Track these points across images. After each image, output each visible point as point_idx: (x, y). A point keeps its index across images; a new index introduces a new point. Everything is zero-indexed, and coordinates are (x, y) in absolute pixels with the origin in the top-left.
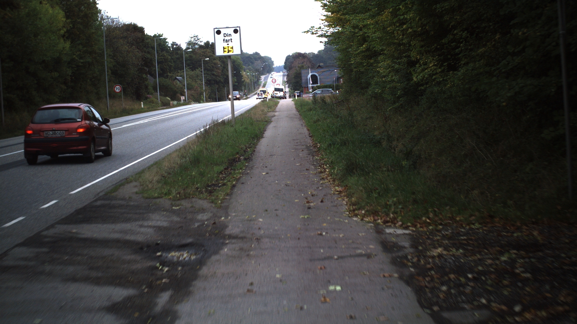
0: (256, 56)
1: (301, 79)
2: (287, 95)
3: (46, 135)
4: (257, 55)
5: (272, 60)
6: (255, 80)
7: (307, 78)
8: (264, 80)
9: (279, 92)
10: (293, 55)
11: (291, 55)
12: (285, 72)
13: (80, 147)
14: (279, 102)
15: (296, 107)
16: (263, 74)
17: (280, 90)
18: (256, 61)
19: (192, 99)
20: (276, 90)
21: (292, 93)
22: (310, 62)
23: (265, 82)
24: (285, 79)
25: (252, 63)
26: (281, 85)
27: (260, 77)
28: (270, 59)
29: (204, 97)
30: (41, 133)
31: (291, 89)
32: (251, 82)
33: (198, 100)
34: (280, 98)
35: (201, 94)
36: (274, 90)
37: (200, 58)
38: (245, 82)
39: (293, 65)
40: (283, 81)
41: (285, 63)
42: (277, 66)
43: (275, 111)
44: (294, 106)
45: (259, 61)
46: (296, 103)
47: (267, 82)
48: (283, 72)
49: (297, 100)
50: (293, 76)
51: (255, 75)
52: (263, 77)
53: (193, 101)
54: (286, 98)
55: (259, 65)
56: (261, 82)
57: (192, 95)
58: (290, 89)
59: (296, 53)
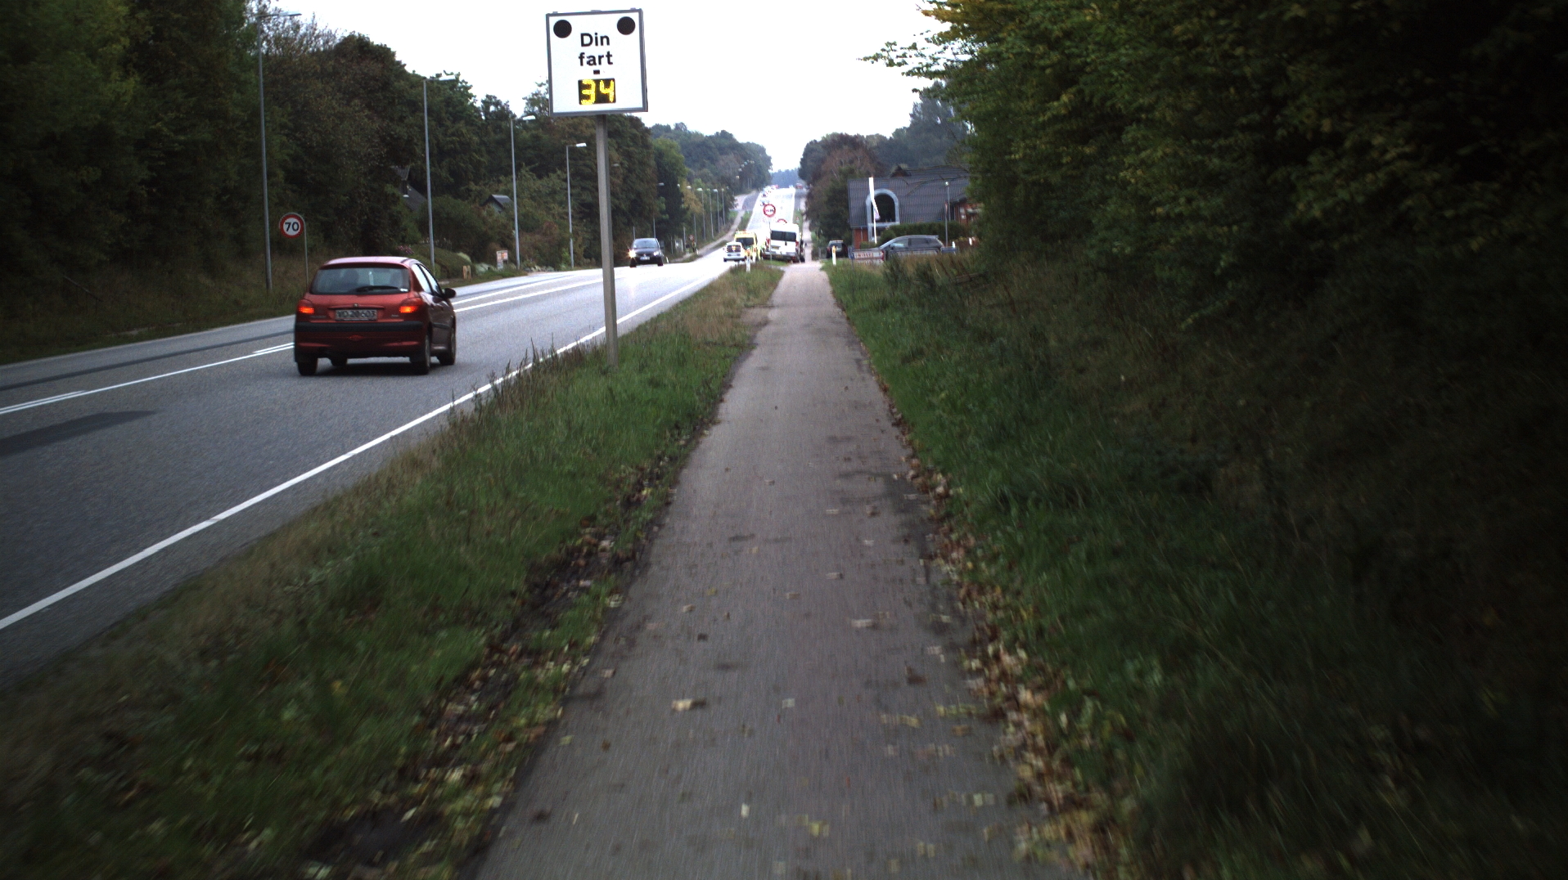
0: (723, 140)
1: (847, 207)
2: (808, 252)
3: (340, 316)
4: (726, 138)
5: (768, 153)
6: (720, 206)
7: (865, 204)
8: (744, 207)
9: (784, 242)
10: (825, 140)
11: (819, 139)
12: (801, 188)
13: (405, 344)
14: (782, 273)
15: (834, 292)
16: (741, 191)
17: (787, 237)
18: (721, 154)
19: (534, 258)
20: (776, 235)
21: (820, 246)
22: (873, 159)
23: (746, 212)
24: (803, 207)
25: (713, 160)
26: (791, 221)
27: (733, 200)
28: (762, 150)
29: (570, 253)
30: (331, 314)
31: (819, 234)
32: (708, 212)
33: (553, 261)
34: (787, 259)
35: (562, 243)
36: (769, 237)
37: (563, 141)
38: (689, 213)
39: (823, 168)
40: (796, 210)
41: (803, 162)
42: (780, 171)
43: (769, 303)
44: (829, 289)
45: (731, 156)
46: (835, 277)
47: (751, 213)
48: (796, 187)
49: (835, 268)
50: (825, 199)
51: (720, 192)
52: (740, 200)
53: (538, 265)
54: (803, 260)
55: (731, 165)
56: (736, 213)
57: (536, 248)
58: (814, 234)
59: (834, 135)
